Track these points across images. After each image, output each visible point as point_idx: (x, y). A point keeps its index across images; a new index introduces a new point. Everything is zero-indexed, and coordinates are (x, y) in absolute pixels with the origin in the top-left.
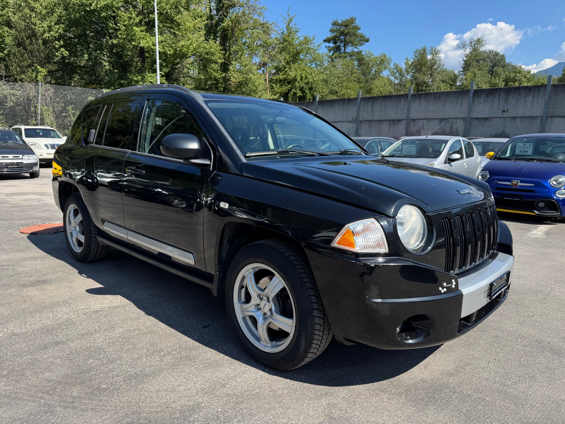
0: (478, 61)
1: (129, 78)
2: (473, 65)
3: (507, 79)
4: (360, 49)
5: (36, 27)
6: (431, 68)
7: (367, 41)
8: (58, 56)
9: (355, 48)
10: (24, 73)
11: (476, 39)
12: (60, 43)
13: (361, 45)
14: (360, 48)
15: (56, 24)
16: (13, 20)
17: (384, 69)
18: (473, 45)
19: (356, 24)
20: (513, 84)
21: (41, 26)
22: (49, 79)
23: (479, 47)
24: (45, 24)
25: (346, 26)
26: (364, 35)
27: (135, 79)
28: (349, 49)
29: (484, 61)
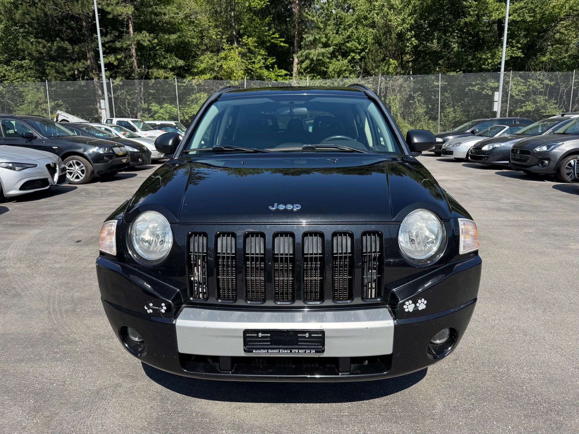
1: (477, 57)
5: (392, 23)
8: (409, 46)
10: (377, 67)
12: (411, 33)
15: (408, 16)
16: (376, 20)
21: (395, 20)
22: (399, 70)
24: (399, 19)
27: (484, 57)
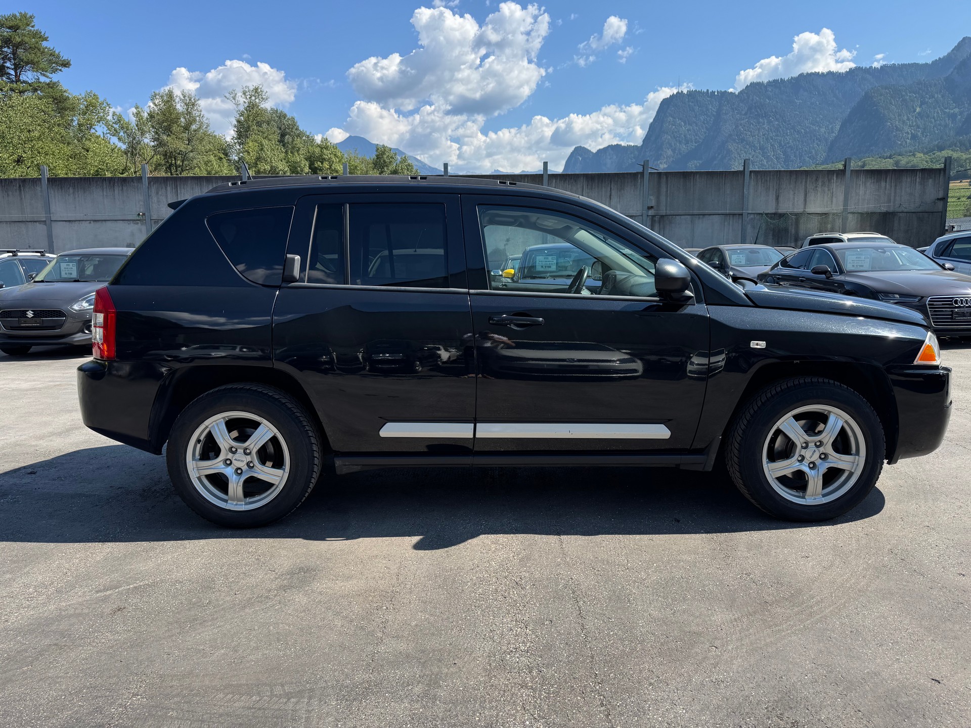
0: (259, 124)
2: (253, 129)
3: (311, 156)
4: (55, 80)
6: (186, 128)
7: (66, 64)
9: (44, 75)
11: (251, 88)
13: (54, 71)
14: (55, 77)
17: (99, 122)
18: (248, 97)
19: (36, 28)
20: (321, 165)
23: (257, 100)
25: (14, 28)
26: (57, 52)
28: (28, 76)
29: (268, 125)
